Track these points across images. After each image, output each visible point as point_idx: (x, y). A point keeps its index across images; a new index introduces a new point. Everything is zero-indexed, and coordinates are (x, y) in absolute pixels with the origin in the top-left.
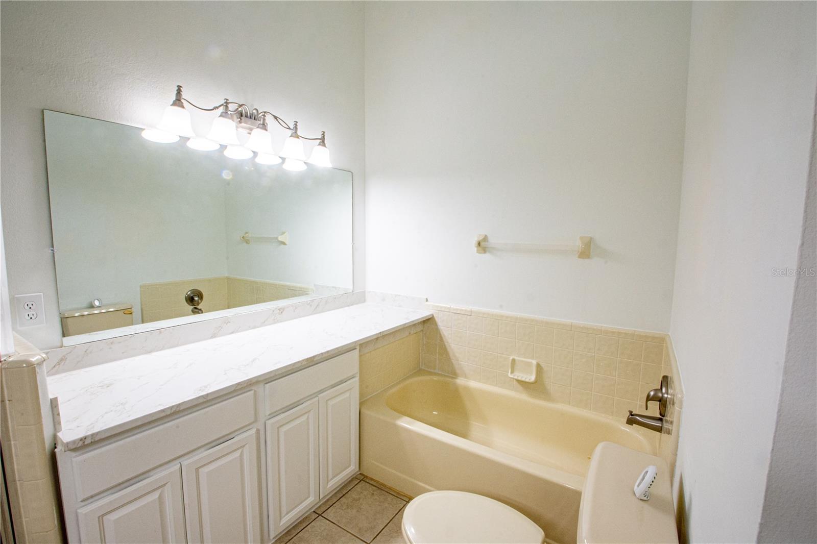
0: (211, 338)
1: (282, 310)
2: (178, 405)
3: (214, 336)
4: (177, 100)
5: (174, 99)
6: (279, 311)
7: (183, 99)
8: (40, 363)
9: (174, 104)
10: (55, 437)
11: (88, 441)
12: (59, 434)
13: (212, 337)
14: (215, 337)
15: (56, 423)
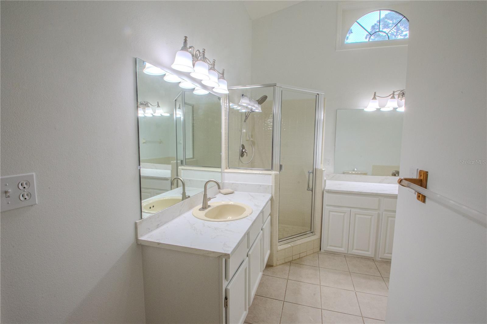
2: (352, 192)
5: (373, 97)
7: (377, 96)
8: (324, 170)
9: (373, 99)
10: (324, 188)
11: (329, 191)
12: (325, 188)
14: (381, 183)
15: (325, 185)
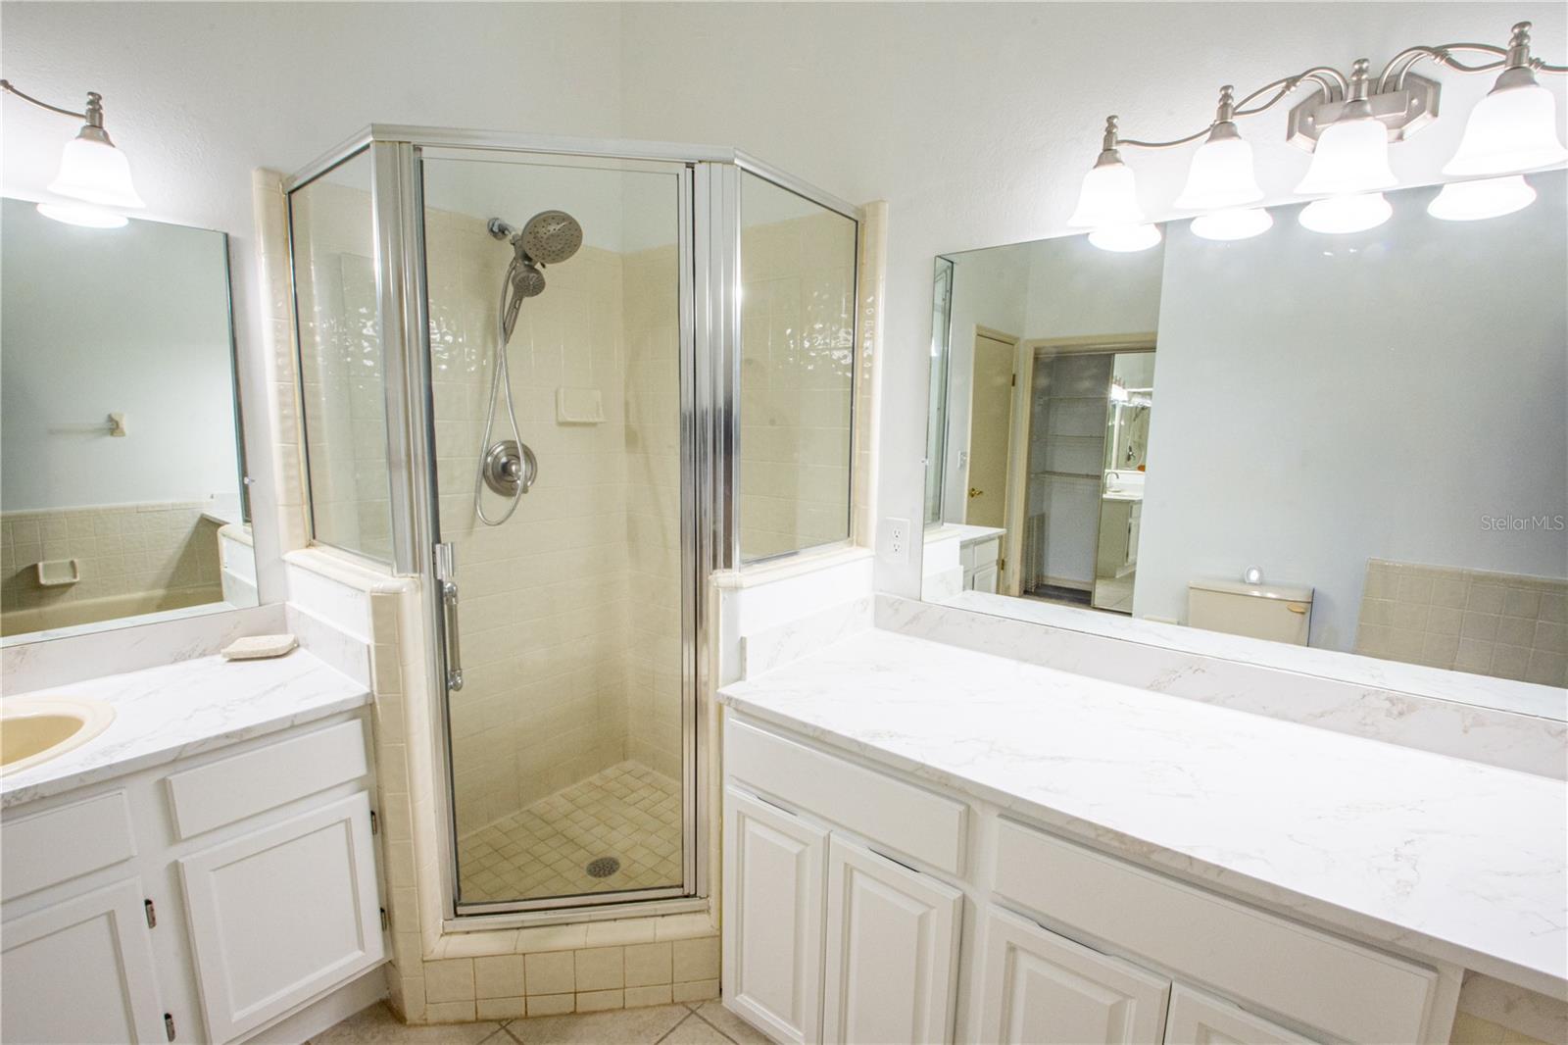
0: (1148, 688)
1: (1402, 706)
3: (1155, 687)
4: (1105, 150)
5: (1101, 151)
6: (1387, 704)
7: (1120, 142)
9: (1100, 162)
13: (1151, 687)
14: (1158, 690)
